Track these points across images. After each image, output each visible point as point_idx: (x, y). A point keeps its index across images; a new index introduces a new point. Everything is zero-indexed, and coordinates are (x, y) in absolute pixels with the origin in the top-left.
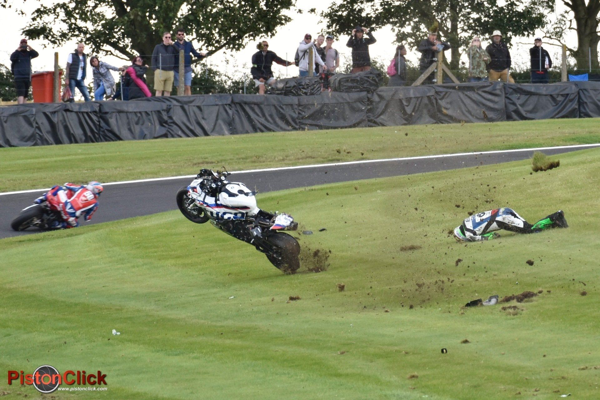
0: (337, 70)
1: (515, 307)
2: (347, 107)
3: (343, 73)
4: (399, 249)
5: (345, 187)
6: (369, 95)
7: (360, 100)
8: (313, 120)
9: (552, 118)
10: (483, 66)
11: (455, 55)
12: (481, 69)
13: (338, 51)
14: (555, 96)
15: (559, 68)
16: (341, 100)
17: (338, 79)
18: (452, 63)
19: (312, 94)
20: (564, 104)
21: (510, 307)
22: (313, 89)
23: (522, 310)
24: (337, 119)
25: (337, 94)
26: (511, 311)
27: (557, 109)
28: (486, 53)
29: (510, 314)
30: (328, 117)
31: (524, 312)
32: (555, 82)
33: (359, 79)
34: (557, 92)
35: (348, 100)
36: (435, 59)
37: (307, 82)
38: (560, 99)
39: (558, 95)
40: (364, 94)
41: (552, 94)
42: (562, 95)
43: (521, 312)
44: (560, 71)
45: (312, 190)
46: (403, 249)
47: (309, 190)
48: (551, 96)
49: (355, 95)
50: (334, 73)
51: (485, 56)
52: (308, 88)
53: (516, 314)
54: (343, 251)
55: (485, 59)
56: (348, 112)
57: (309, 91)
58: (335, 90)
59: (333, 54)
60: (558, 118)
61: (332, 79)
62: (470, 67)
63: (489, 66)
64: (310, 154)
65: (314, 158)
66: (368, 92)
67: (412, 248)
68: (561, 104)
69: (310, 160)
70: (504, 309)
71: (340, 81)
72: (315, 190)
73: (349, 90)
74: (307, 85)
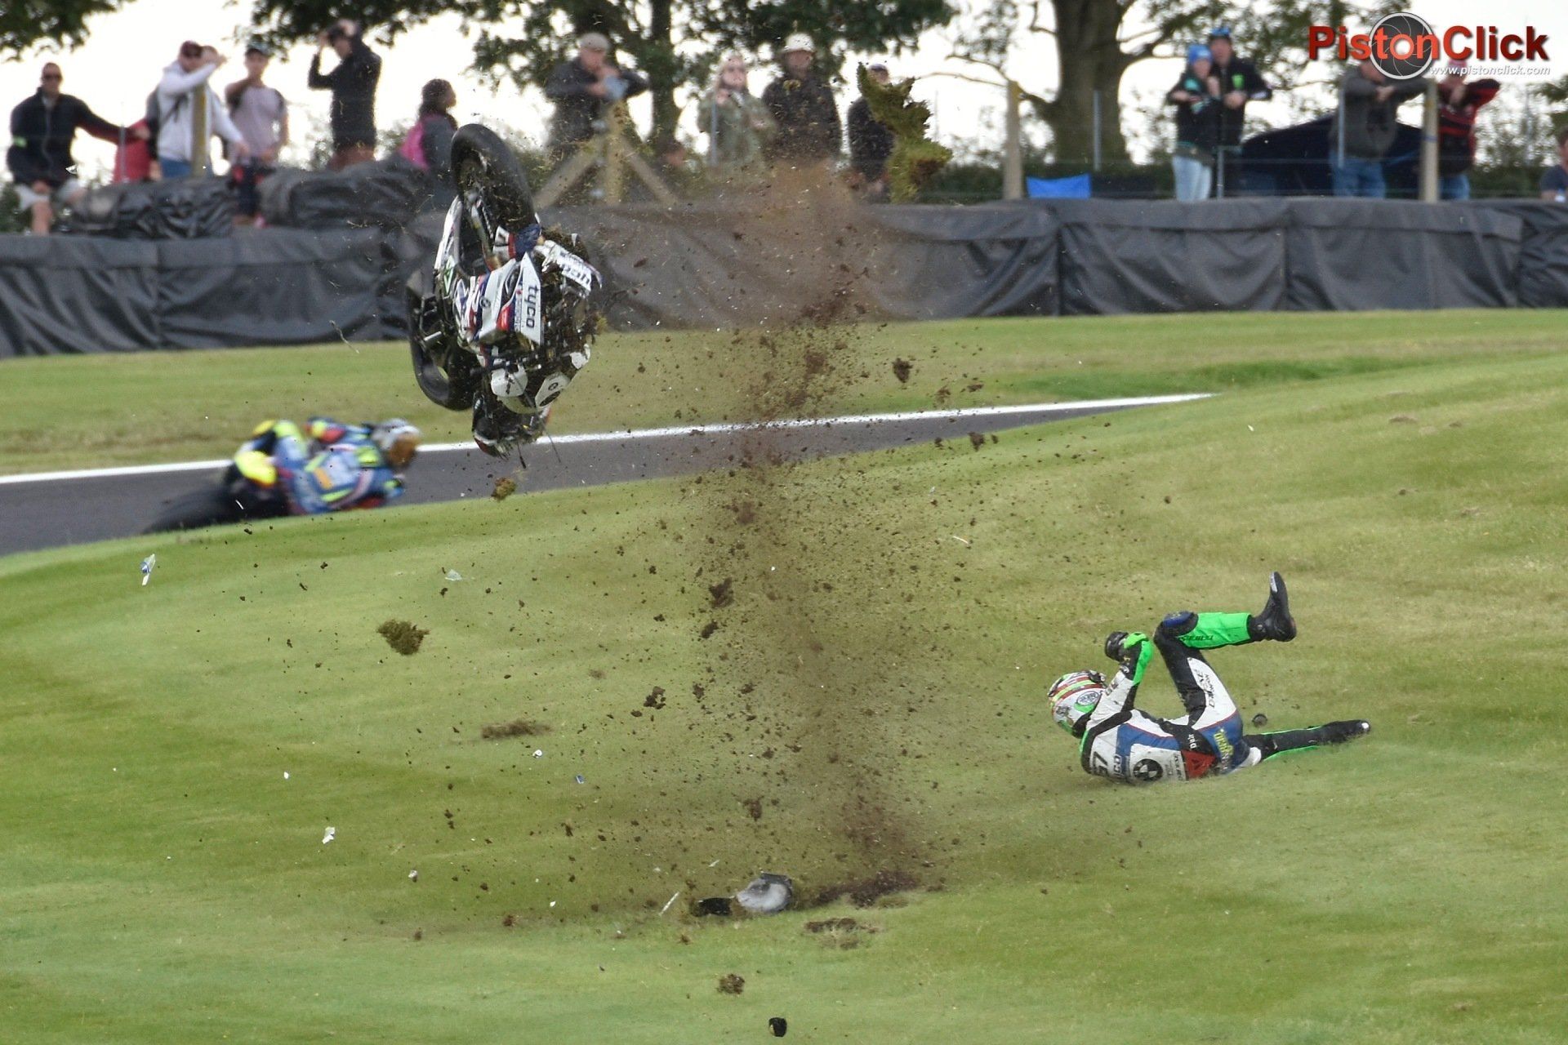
0: (285, 155)
1: (849, 923)
2: (313, 277)
3: (304, 166)
4: (479, 733)
5: (308, 534)
6: (388, 239)
7: (356, 254)
8: (206, 316)
9: (976, 314)
10: (755, 145)
11: (665, 113)
12: (749, 158)
13: (286, 96)
14: (983, 246)
15: (997, 156)
16: (296, 255)
17: (289, 186)
18: (652, 136)
19: (201, 234)
20: (1010, 272)
21: (829, 924)
22: (204, 219)
23: (873, 932)
24: (282, 315)
25: (279, 233)
26: (836, 933)
27: (988, 287)
28: (764, 110)
29: (830, 943)
30: (253, 308)
31: (877, 937)
32: (981, 200)
33: (352, 185)
34: (987, 233)
35: (320, 254)
36: (598, 125)
37: (188, 194)
38: (998, 254)
39: (992, 242)
40: (370, 235)
41: (972, 237)
42: (1007, 243)
43: (869, 937)
44: (1002, 166)
45: (201, 542)
46: (490, 734)
47: (192, 541)
48: (972, 247)
49: (341, 238)
50: (273, 165)
51: (759, 117)
52: (189, 214)
53: (853, 945)
54: (297, 738)
55: (759, 124)
56: (318, 293)
57: (191, 224)
58: (276, 221)
59: (272, 103)
60: (994, 315)
61: (266, 185)
62: (709, 154)
63: (775, 148)
64: (196, 427)
65: (207, 439)
66: (386, 228)
67: (518, 730)
68: (1002, 274)
69: (194, 445)
70: (815, 927)
71: (293, 196)
72: (210, 541)
73: (325, 220)
74: (188, 204)
